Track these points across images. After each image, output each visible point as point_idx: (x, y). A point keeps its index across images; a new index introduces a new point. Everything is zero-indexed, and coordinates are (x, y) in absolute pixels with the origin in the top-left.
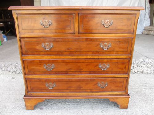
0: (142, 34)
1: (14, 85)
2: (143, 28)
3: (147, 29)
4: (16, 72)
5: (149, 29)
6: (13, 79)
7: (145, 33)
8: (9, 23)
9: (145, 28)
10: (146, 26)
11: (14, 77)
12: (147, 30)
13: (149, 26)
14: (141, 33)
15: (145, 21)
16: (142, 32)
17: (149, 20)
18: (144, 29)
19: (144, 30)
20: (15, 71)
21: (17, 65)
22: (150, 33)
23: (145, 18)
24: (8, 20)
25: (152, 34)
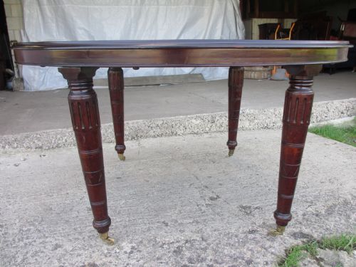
5: (247, 69)
22: (249, 75)
25: (252, 77)
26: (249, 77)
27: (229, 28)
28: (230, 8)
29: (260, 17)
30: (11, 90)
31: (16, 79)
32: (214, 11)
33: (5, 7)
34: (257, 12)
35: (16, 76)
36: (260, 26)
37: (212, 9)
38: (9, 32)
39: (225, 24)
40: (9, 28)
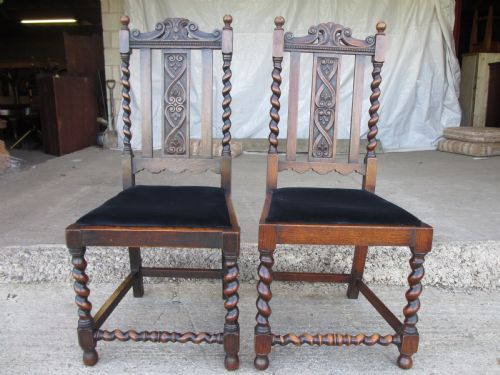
0: (438, 150)
1: (9, 317)
2: (441, 133)
3: (451, 135)
4: (21, 278)
5: (457, 137)
6: (10, 299)
7: (445, 149)
8: (28, 112)
9: (445, 132)
10: (450, 126)
11: (15, 292)
12: (452, 139)
13: (458, 125)
14: (434, 148)
15: (446, 110)
16: (436, 143)
17: (457, 107)
18: (443, 136)
19: (442, 139)
20: (20, 274)
21: (26, 255)
22: (460, 147)
23: (446, 103)
24: (24, 100)
25: (465, 150)
26: (460, 150)
27: (432, 68)
28: (436, 38)
29: (493, 50)
30: (101, 146)
31: (109, 132)
32: (408, 42)
33: (105, 35)
34: (488, 42)
35: (110, 127)
36: (492, 66)
37: (404, 38)
38: (106, 68)
39: (426, 64)
40: (106, 64)
